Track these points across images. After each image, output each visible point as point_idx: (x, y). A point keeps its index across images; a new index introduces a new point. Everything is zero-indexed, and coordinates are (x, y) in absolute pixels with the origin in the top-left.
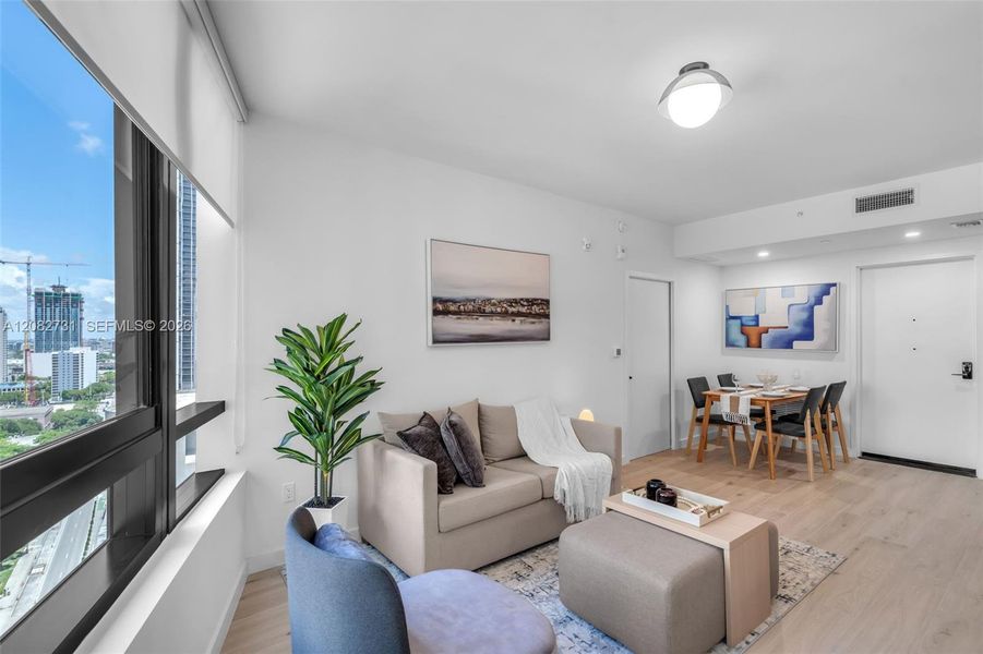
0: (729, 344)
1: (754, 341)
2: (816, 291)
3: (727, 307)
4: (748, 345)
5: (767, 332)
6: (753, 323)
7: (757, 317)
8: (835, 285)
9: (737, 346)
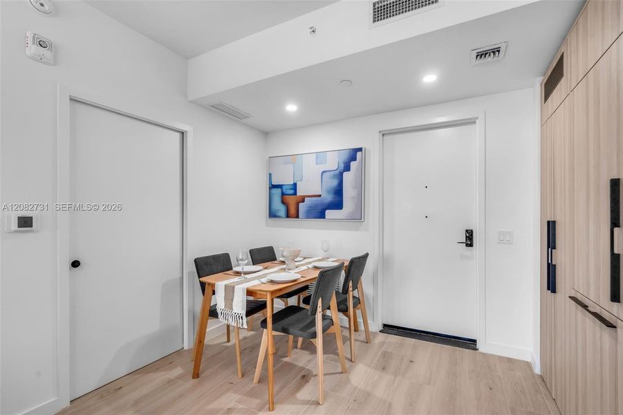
0: (272, 215)
1: (293, 211)
2: (345, 156)
3: (270, 174)
4: (288, 216)
5: (303, 201)
6: (292, 192)
7: (295, 185)
8: (360, 150)
9: (279, 217)
